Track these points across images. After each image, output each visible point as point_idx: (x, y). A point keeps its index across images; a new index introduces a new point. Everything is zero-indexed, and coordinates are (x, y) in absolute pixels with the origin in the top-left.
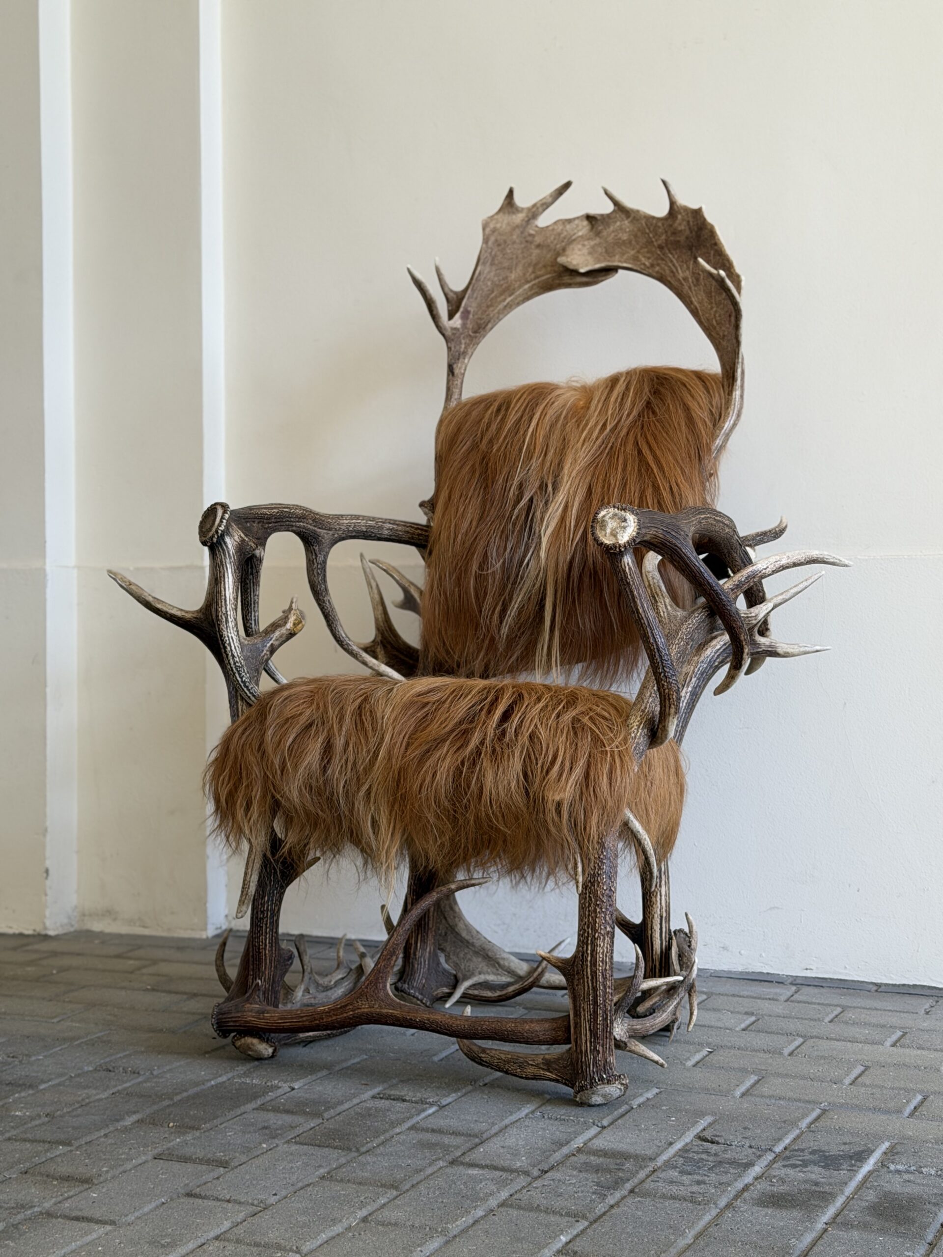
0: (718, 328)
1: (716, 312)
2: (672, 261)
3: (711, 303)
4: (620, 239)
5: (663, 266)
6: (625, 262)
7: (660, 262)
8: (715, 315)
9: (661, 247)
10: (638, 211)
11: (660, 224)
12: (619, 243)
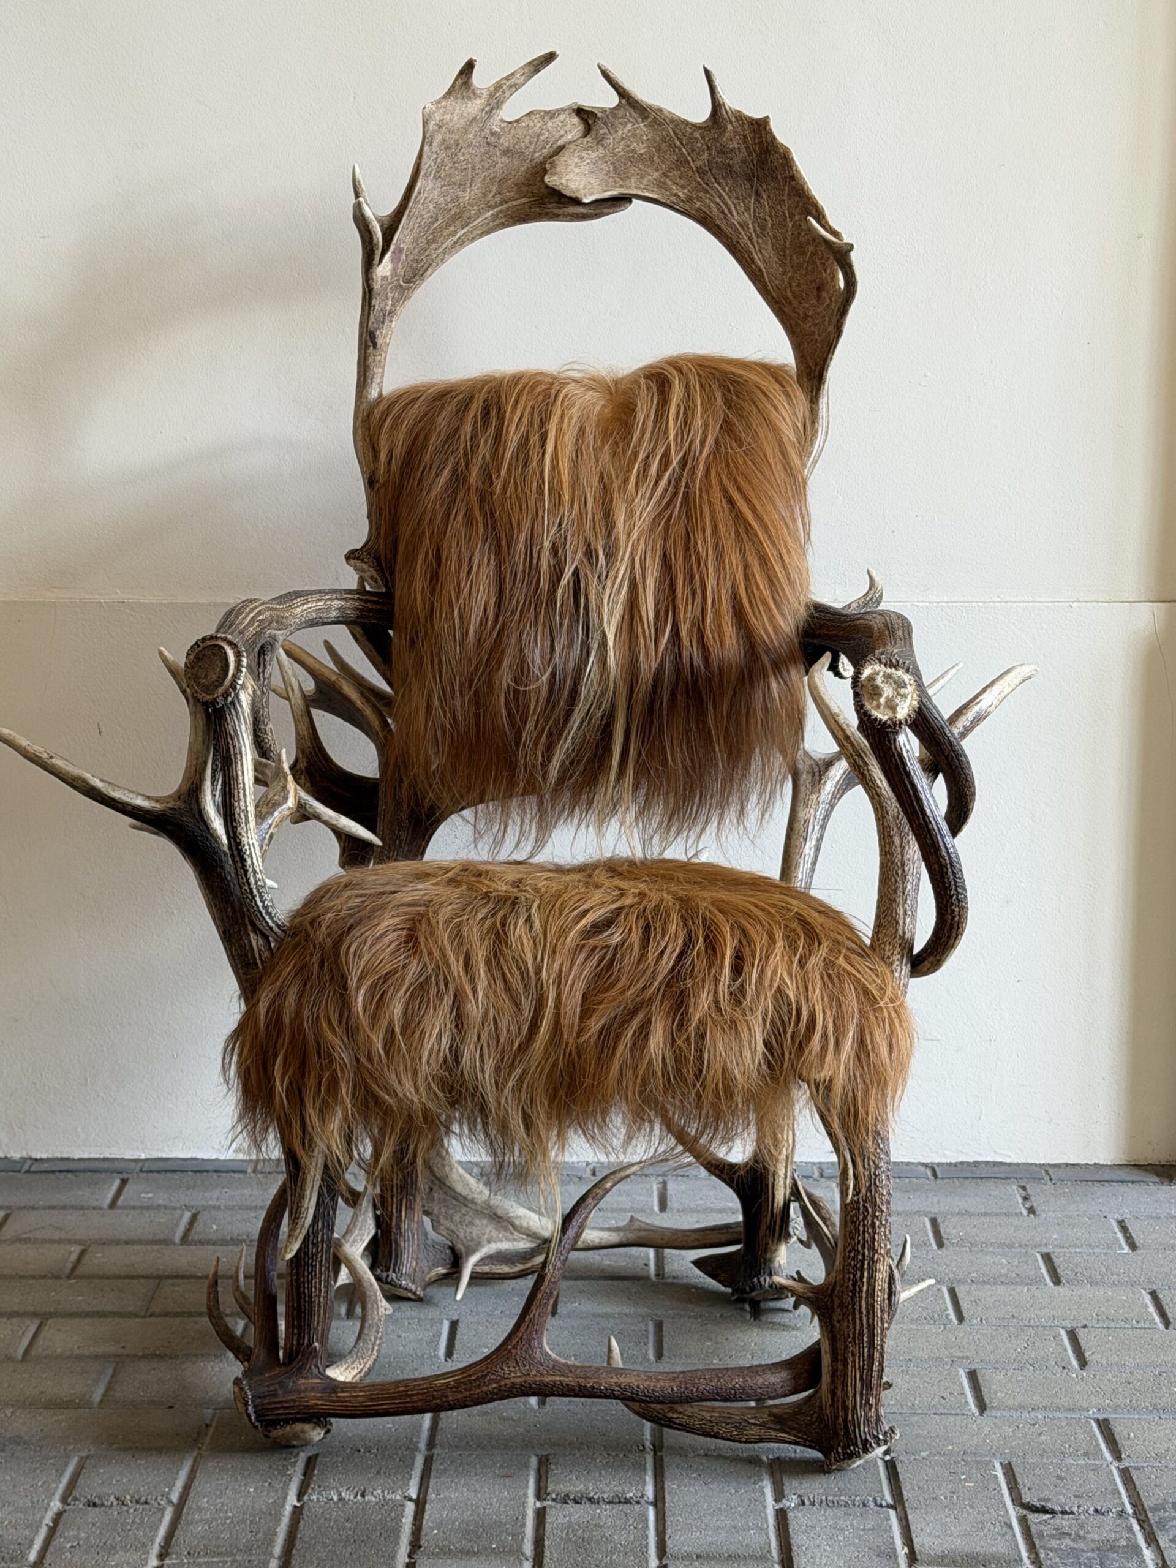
0: (795, 302)
1: (792, 278)
2: (720, 196)
3: (783, 265)
4: (634, 151)
5: (707, 201)
6: (648, 191)
7: (702, 194)
8: (790, 284)
9: (700, 171)
10: (660, 110)
11: (697, 135)
12: (634, 159)
